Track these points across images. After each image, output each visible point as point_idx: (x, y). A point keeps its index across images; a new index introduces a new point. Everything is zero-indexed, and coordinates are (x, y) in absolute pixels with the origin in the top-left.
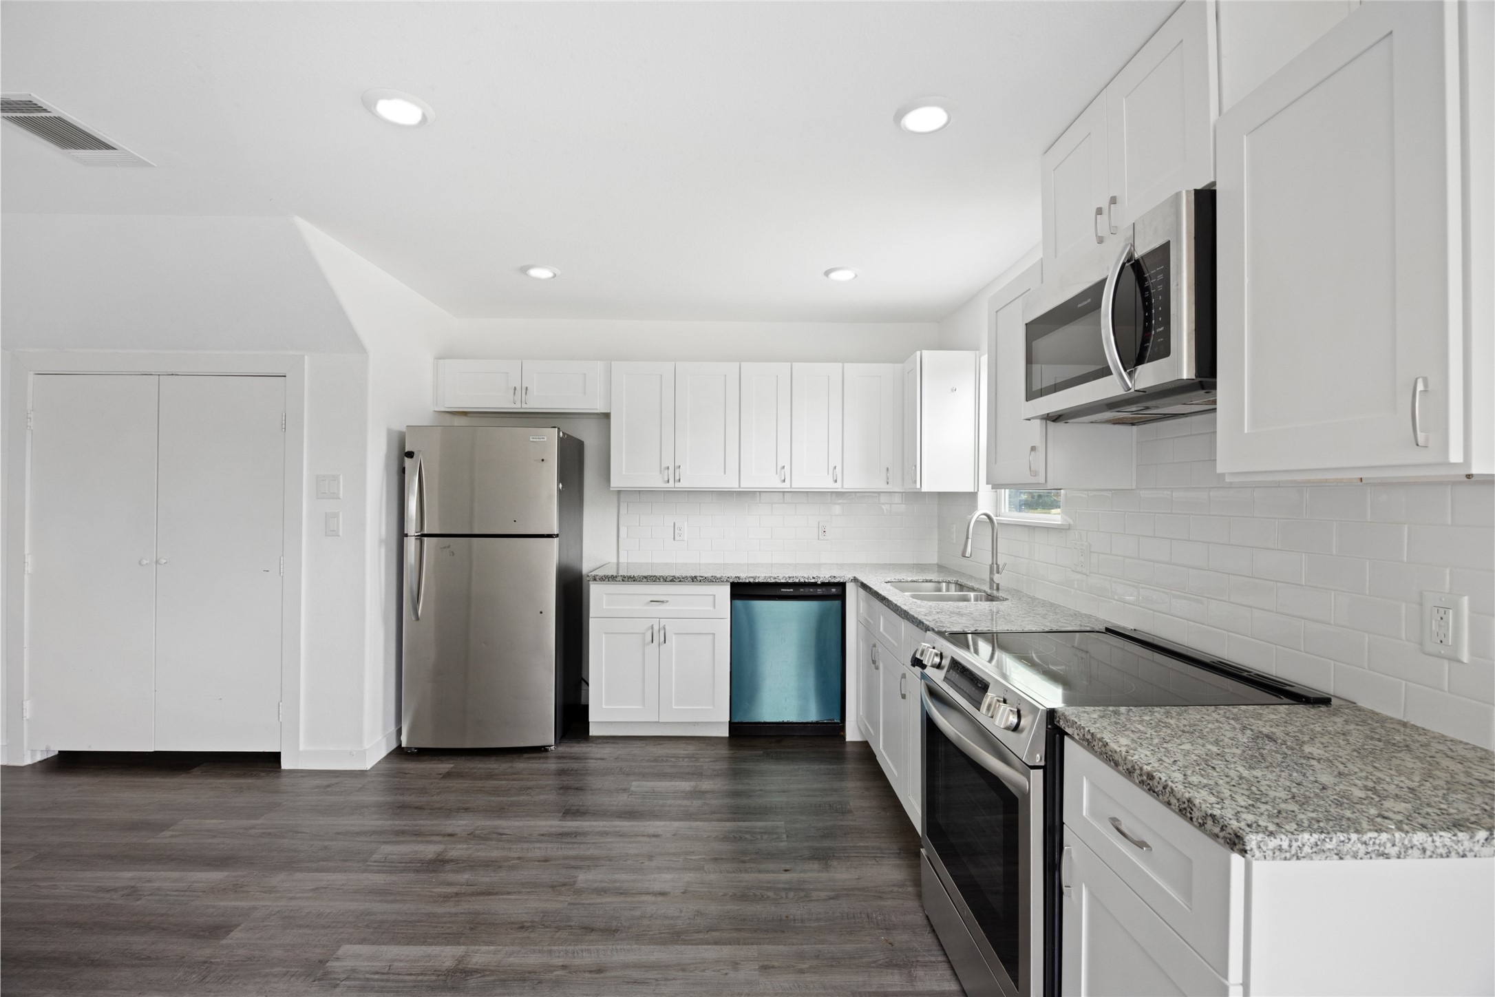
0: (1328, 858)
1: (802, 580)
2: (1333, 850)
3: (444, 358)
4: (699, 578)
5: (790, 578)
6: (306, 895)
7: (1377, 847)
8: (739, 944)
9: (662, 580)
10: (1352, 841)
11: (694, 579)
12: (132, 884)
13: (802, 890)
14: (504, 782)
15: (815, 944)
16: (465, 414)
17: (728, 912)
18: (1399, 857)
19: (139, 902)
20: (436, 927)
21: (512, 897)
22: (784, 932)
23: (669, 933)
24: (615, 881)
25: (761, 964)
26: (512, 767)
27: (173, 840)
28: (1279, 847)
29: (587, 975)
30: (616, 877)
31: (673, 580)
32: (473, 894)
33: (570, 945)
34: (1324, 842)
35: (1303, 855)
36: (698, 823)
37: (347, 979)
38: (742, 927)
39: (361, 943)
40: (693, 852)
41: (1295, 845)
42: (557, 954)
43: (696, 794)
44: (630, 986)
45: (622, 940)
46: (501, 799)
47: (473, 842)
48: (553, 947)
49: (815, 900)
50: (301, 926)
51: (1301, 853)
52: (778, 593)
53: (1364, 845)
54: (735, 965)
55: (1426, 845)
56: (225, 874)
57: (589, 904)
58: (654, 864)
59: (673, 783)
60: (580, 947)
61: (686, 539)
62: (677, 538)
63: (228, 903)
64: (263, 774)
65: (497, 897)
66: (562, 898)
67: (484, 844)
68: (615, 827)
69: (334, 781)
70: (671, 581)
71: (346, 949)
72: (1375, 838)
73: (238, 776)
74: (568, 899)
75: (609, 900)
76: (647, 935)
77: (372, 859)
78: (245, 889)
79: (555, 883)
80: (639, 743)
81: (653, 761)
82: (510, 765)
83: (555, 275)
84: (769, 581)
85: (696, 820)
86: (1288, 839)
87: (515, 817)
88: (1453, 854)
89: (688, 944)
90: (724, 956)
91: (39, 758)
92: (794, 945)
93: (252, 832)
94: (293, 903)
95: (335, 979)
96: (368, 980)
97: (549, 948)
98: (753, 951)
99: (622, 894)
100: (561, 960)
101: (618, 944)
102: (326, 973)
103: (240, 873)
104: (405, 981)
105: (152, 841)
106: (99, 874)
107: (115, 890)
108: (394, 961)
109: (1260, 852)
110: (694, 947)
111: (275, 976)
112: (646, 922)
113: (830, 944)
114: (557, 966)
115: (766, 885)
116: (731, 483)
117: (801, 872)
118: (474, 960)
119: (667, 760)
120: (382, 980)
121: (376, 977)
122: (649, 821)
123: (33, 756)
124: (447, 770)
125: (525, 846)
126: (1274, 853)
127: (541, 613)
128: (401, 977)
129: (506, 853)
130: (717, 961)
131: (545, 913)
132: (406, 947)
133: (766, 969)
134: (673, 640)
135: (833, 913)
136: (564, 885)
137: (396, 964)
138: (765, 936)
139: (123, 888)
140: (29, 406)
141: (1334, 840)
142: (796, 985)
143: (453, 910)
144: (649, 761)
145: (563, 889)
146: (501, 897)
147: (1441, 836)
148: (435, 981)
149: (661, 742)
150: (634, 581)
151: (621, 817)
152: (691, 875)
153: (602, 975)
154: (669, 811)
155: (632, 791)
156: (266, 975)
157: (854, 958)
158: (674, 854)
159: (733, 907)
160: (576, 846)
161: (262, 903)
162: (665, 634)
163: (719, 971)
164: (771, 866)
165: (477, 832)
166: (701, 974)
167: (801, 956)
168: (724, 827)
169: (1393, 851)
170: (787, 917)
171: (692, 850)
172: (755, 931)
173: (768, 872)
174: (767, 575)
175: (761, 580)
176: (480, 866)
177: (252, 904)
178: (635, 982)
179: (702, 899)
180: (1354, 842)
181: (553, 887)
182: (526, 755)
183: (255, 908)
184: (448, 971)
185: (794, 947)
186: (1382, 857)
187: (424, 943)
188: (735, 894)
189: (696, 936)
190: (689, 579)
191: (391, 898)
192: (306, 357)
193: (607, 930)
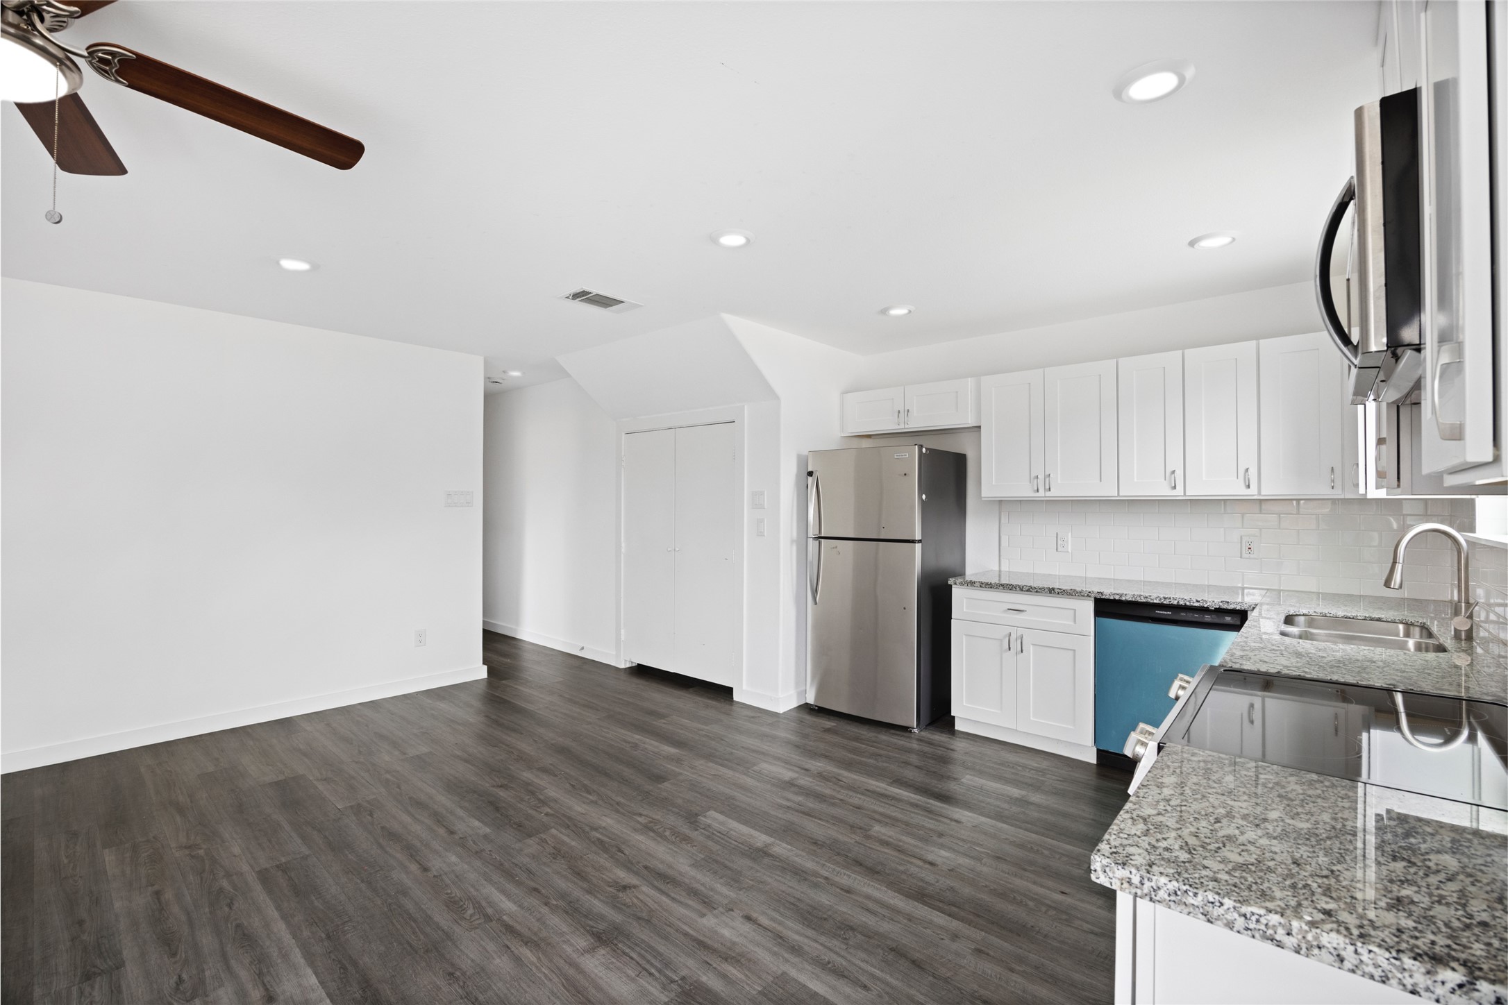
0: (1191, 914)
1: (1182, 603)
2: (1198, 907)
3: (847, 393)
4: (1056, 591)
5: (1165, 598)
6: (708, 776)
7: (1263, 927)
8: (969, 925)
9: (1018, 589)
10: (1225, 907)
11: (1051, 591)
12: (637, 742)
13: (1067, 914)
14: (864, 746)
15: (1043, 958)
16: (869, 436)
17: (979, 899)
18: (1298, 952)
19: (635, 752)
20: (765, 821)
21: (822, 823)
22: (1020, 936)
23: (916, 892)
24: (900, 841)
25: (978, 947)
26: (876, 737)
27: (664, 726)
28: (1128, 880)
29: (838, 890)
30: (904, 838)
31: (1030, 590)
32: (797, 811)
33: (839, 867)
34: (1186, 894)
35: (1157, 898)
36: (1004, 826)
37: (704, 829)
38: (982, 915)
39: (720, 813)
40: (981, 845)
41: (1147, 884)
42: (827, 869)
43: (1022, 802)
44: (862, 910)
45: (878, 880)
46: (854, 757)
47: (818, 779)
48: (827, 864)
49: (1073, 927)
50: (697, 792)
51: (1155, 896)
52: (1152, 615)
53: (1243, 918)
54: (955, 937)
55: (1343, 953)
56: (677, 751)
57: (869, 847)
58: (940, 841)
59: (1004, 787)
60: (845, 871)
61: (1070, 551)
62: (1059, 550)
63: (671, 767)
64: (722, 700)
65: (811, 818)
66: (853, 836)
67: (824, 783)
68: (928, 803)
69: (759, 715)
70: (1027, 591)
71: (712, 813)
72: (1260, 916)
73: (709, 698)
74: (857, 838)
75: (886, 851)
76: (898, 885)
77: (753, 769)
78: (682, 762)
79: (855, 825)
80: (997, 747)
81: (999, 764)
82: (876, 735)
83: (910, 311)
84: (1138, 599)
85: (1004, 822)
86: (1138, 875)
87: (857, 772)
88: (1394, 982)
89: (926, 906)
90: (950, 927)
91: (628, 665)
92: (1021, 949)
93: (701, 732)
94: (700, 778)
95: (698, 826)
96: (713, 834)
97: (824, 863)
98: (979, 935)
99: (899, 851)
100: (827, 873)
101: (872, 881)
102: (696, 821)
103: (683, 753)
104: (731, 843)
105: (655, 723)
106: (627, 733)
107: (629, 743)
108: (732, 830)
109: (1105, 877)
110: (930, 909)
111: (673, 812)
112: (904, 877)
113: (1058, 965)
114: (822, 876)
115: (1032, 895)
116: (1109, 491)
117: (1079, 900)
118: (775, 849)
119: (1013, 767)
120: (720, 837)
121: (718, 834)
122: (960, 809)
123: (625, 664)
124: (829, 727)
125: (851, 793)
126: (1122, 884)
127: (905, 609)
128: (730, 840)
129: (834, 793)
130: (941, 927)
131: (836, 841)
132: (742, 825)
133: (980, 952)
134: (1030, 650)
135: (1085, 944)
136: (860, 828)
137: (732, 832)
138: (999, 931)
139: (633, 743)
140: (623, 453)
141: (1200, 898)
142: (998, 976)
143: (780, 816)
144: (996, 763)
145: (858, 831)
146: (814, 819)
147: (1370, 951)
148: (746, 851)
149: (1018, 751)
150: (991, 587)
151: (937, 798)
152: (966, 860)
153: (848, 895)
154: (984, 807)
155: (962, 782)
156: (669, 810)
157: (1076, 987)
158: (963, 840)
159: (985, 897)
160: (887, 806)
161: (685, 773)
162: (1021, 643)
163: (938, 934)
164: (1050, 883)
165: (824, 773)
166: (922, 929)
167: (1021, 960)
168: (1027, 837)
169: (1290, 941)
170: (1032, 927)
171: (981, 843)
172: (993, 923)
173: (1042, 886)
174: (1136, 593)
175: (1129, 598)
176: (812, 795)
177: (681, 771)
178: (868, 910)
179: (963, 881)
180: (1228, 909)
181: (852, 827)
182: (892, 731)
183: (681, 774)
184: (757, 848)
185: (1020, 950)
186: (1270, 941)
187: (752, 827)
188: (995, 890)
189: (937, 903)
190: (1046, 590)
191: (750, 795)
192: (746, 407)
193: (871, 869)
